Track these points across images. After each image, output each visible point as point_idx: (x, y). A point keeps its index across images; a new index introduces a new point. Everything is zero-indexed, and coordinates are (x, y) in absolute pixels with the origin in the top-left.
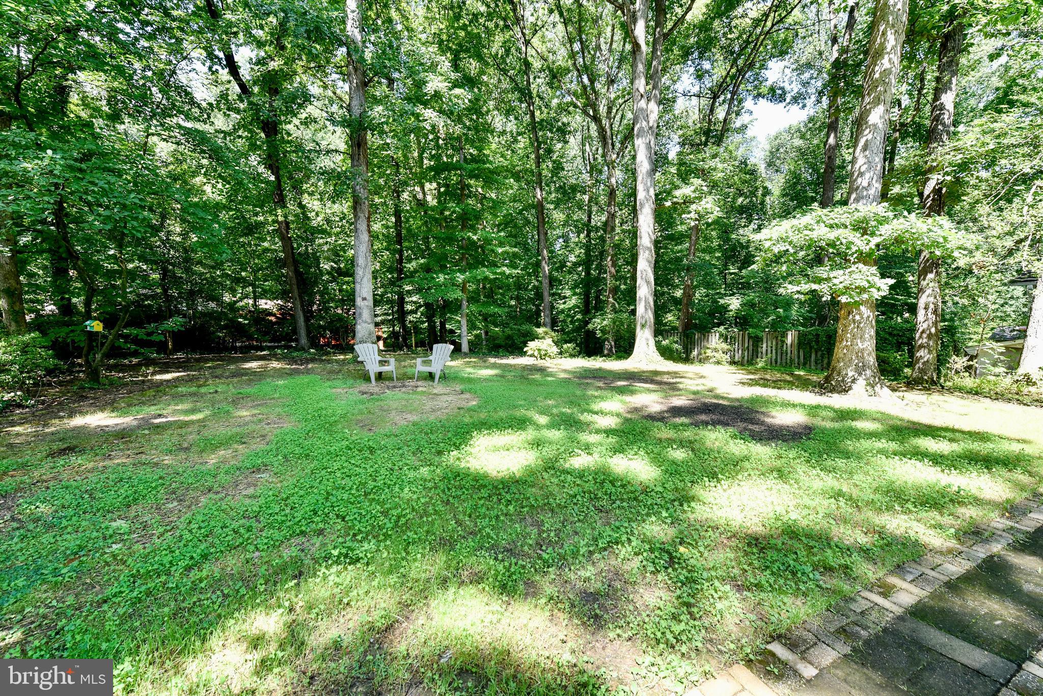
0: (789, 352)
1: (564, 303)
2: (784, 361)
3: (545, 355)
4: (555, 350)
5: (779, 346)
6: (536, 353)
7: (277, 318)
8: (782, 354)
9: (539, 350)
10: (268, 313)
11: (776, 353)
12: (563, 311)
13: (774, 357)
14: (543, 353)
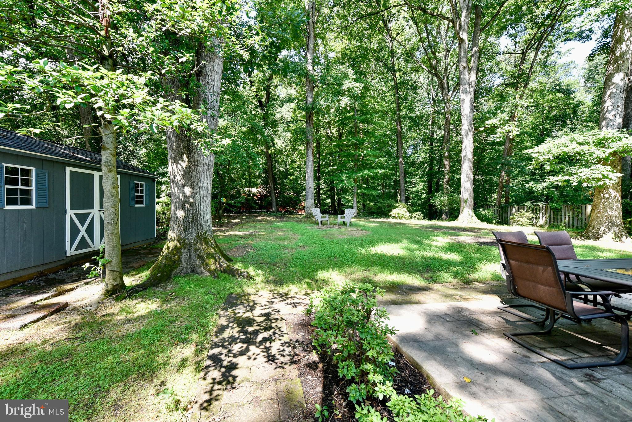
0: (584, 219)
1: (415, 187)
2: (579, 225)
3: (402, 217)
4: (408, 214)
5: (575, 215)
6: (397, 216)
7: (257, 197)
8: (578, 220)
9: (398, 214)
10: (254, 195)
11: (573, 220)
12: (412, 193)
13: (571, 222)
14: (401, 215)
